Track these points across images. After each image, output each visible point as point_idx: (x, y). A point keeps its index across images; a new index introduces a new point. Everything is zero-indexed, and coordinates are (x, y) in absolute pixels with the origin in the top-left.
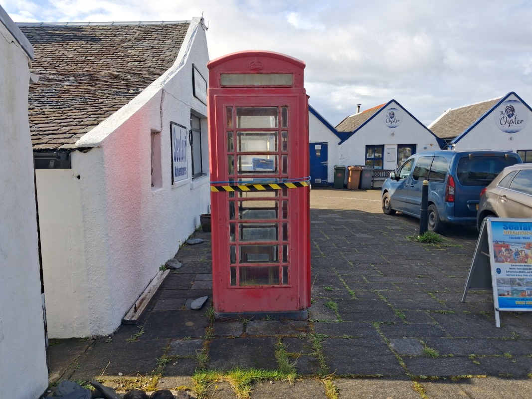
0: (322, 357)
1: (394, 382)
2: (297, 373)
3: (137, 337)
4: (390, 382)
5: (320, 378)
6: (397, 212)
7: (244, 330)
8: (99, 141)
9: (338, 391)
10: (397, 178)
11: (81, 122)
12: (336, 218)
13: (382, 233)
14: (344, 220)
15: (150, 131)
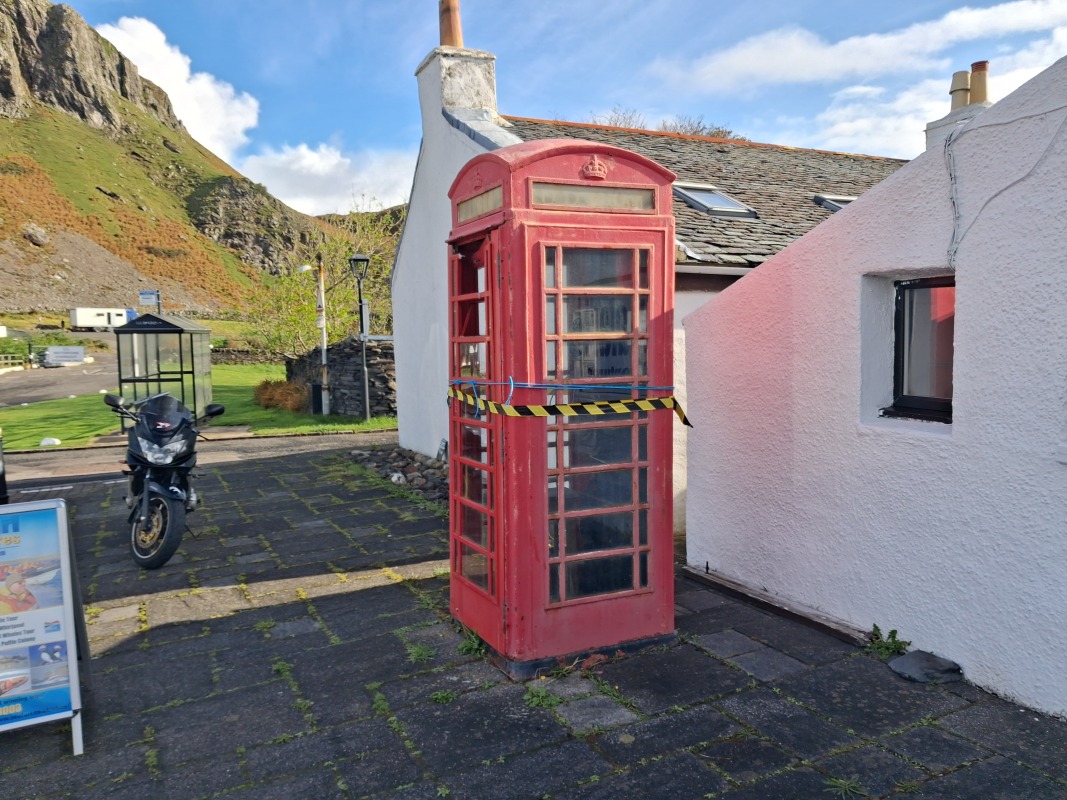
15: (859, 278)
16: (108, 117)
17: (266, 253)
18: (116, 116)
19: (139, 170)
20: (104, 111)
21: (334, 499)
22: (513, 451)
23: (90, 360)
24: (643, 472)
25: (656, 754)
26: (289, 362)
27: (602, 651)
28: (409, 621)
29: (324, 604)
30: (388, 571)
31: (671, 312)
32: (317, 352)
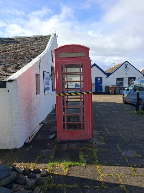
0: (96, 157)
1: (123, 167)
2: (87, 163)
3: (29, 149)
4: (122, 167)
5: (95, 165)
6: (128, 103)
7: (68, 147)
8: (16, 78)
9: (102, 170)
10: (128, 90)
11: (11, 71)
12: (105, 105)
13: (122, 110)
14: (108, 106)
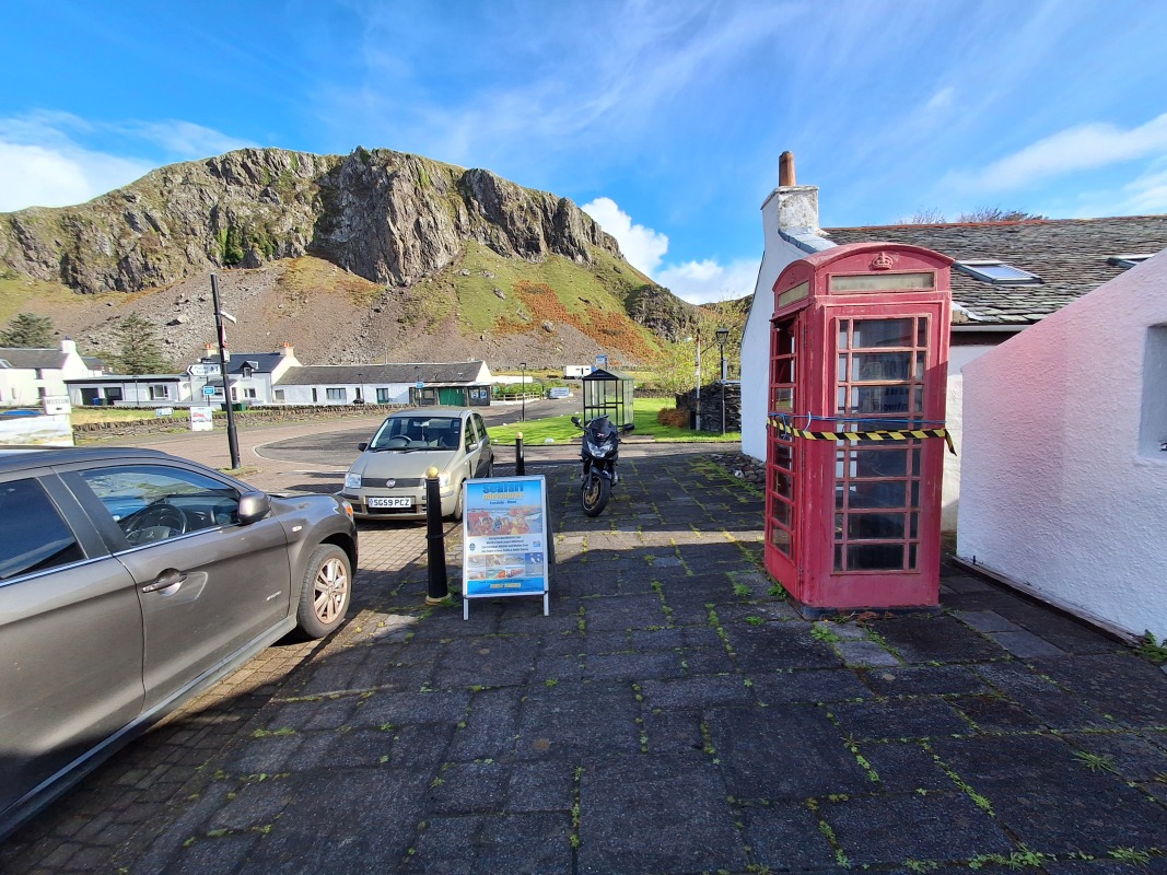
15: (1143, 330)
16: (585, 258)
17: (669, 330)
18: (589, 256)
19: (600, 286)
20: (583, 253)
21: (698, 484)
22: (809, 464)
23: (571, 395)
24: (915, 485)
25: (912, 693)
26: (678, 397)
27: (874, 610)
28: (737, 568)
29: (686, 550)
30: (727, 534)
31: (946, 363)
32: (694, 390)
